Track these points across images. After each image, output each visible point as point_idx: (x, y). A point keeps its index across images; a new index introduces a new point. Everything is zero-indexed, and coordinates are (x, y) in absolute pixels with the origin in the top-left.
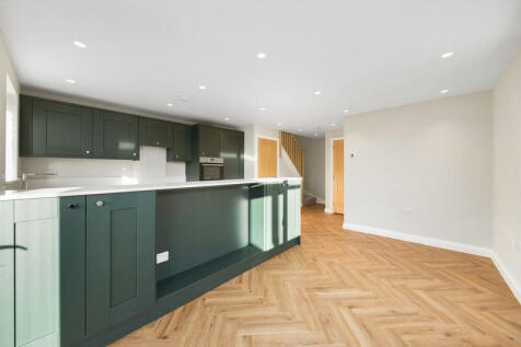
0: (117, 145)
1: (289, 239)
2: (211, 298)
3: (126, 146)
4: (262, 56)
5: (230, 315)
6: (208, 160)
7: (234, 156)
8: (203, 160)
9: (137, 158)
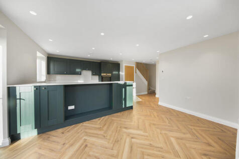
0: (75, 70)
1: (127, 106)
2: (86, 124)
3: (78, 70)
4: (102, 34)
5: (87, 131)
6: (105, 74)
7: (117, 73)
8: (102, 74)
9: (80, 74)
